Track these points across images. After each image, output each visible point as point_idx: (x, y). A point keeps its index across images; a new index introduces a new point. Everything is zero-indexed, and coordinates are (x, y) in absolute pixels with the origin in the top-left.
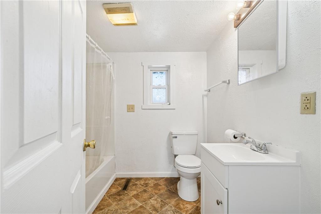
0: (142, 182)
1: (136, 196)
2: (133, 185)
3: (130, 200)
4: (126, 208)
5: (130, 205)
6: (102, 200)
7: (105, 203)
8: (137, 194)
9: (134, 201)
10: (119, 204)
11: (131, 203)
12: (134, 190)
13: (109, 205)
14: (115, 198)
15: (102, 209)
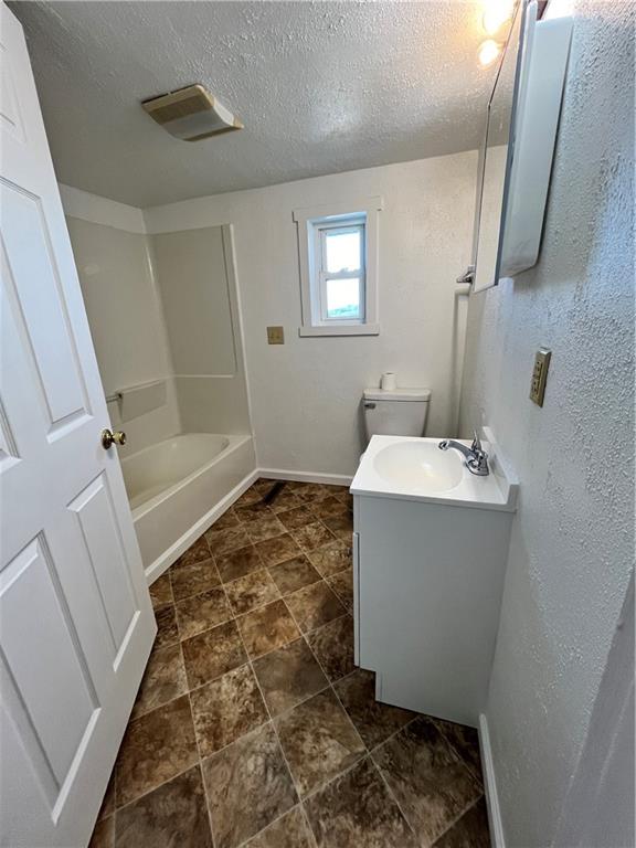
0: (304, 492)
1: (283, 517)
2: (286, 495)
3: (271, 521)
4: (259, 533)
5: (268, 529)
6: (224, 515)
7: (228, 521)
8: (287, 513)
9: (278, 523)
10: (249, 525)
11: (271, 526)
12: (284, 505)
13: (233, 524)
14: (247, 514)
15: (219, 529)
